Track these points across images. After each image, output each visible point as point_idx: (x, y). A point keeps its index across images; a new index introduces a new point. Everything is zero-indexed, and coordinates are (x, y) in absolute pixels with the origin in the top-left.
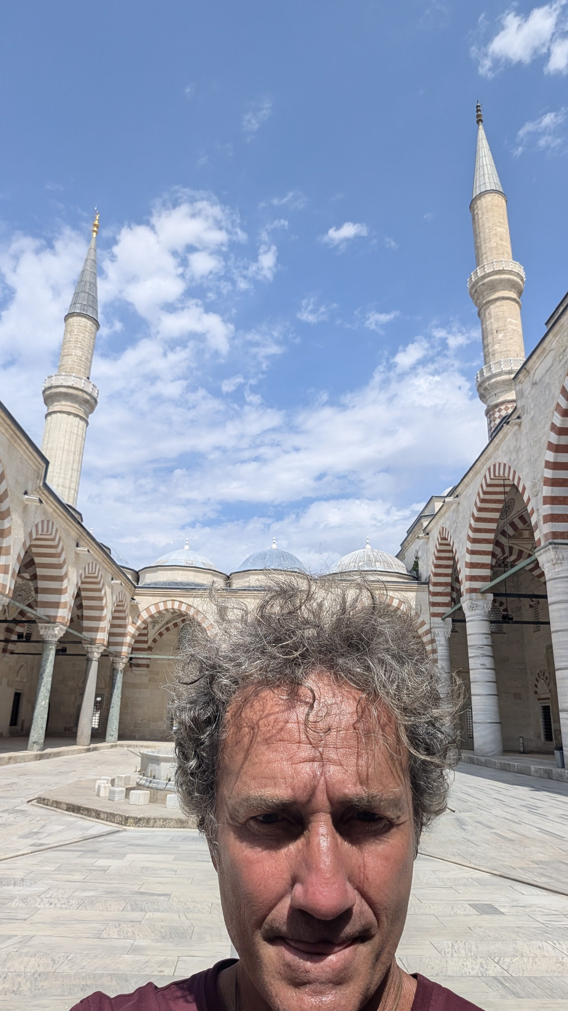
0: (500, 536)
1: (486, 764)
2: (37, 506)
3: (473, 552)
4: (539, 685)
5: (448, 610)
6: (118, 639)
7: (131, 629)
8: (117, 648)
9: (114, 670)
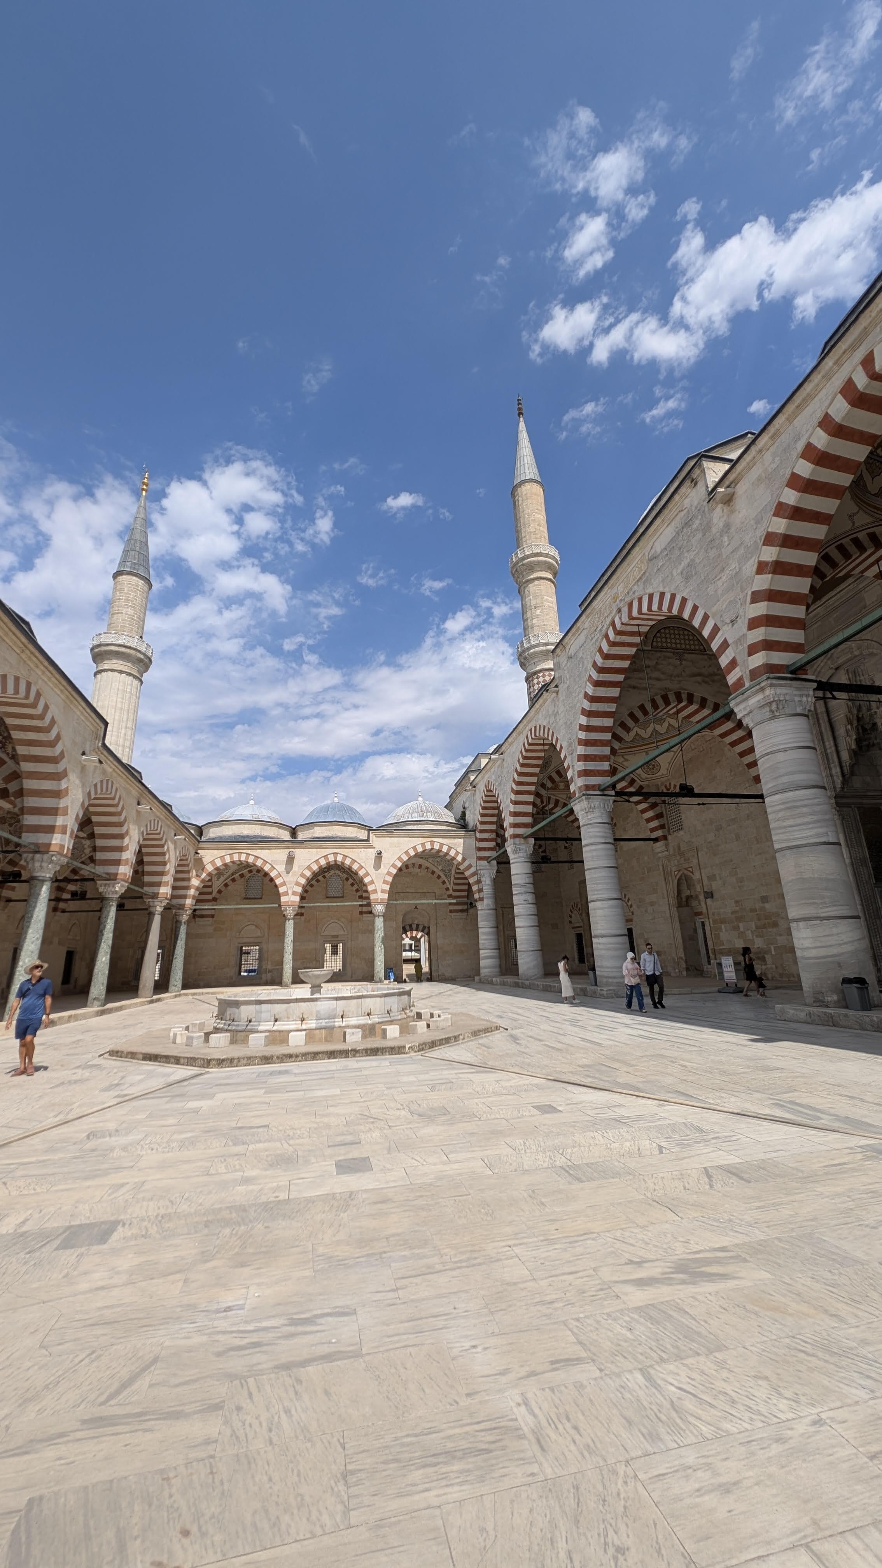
0: (540, 788)
1: (530, 987)
2: (96, 767)
3: (516, 803)
4: (573, 915)
5: (494, 854)
6: (182, 892)
7: (195, 882)
8: (181, 901)
9: (178, 923)
